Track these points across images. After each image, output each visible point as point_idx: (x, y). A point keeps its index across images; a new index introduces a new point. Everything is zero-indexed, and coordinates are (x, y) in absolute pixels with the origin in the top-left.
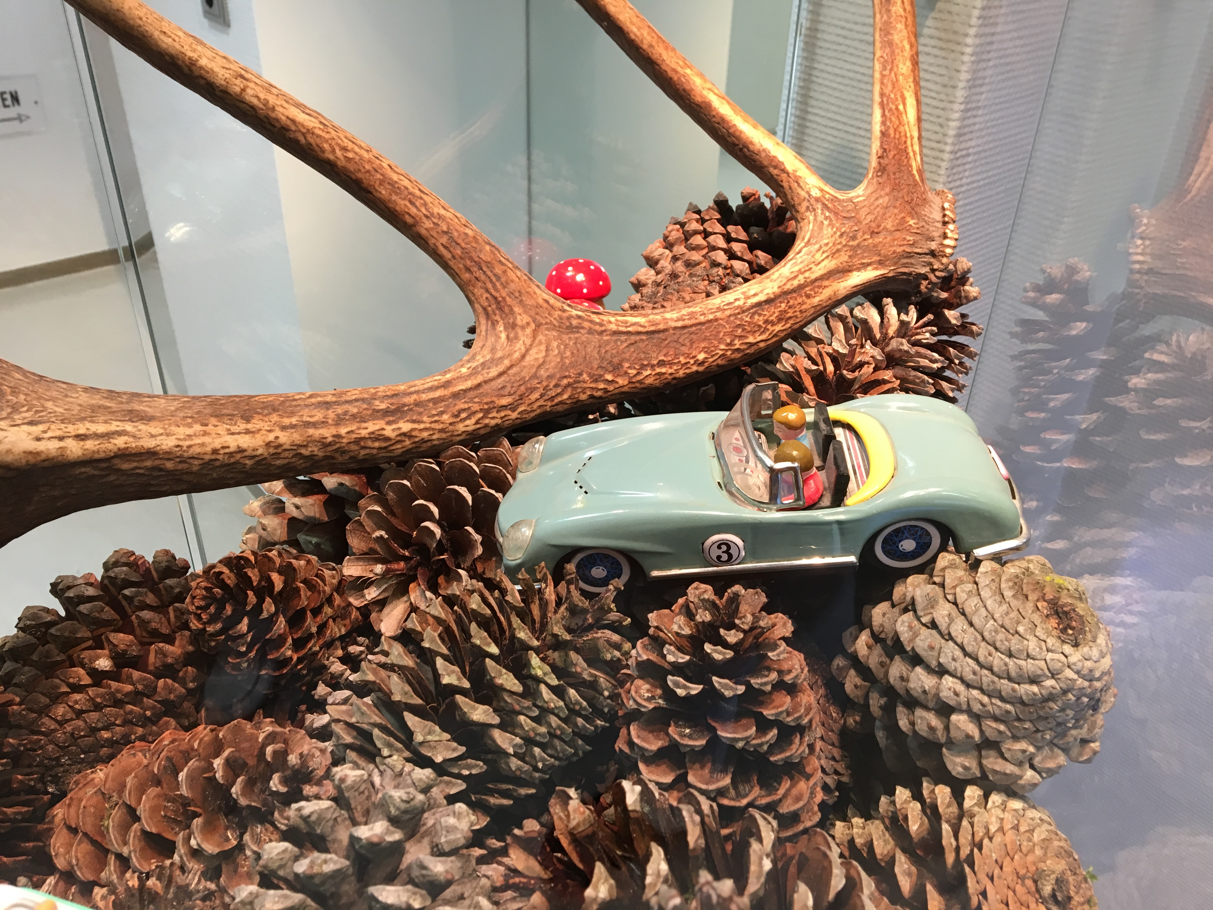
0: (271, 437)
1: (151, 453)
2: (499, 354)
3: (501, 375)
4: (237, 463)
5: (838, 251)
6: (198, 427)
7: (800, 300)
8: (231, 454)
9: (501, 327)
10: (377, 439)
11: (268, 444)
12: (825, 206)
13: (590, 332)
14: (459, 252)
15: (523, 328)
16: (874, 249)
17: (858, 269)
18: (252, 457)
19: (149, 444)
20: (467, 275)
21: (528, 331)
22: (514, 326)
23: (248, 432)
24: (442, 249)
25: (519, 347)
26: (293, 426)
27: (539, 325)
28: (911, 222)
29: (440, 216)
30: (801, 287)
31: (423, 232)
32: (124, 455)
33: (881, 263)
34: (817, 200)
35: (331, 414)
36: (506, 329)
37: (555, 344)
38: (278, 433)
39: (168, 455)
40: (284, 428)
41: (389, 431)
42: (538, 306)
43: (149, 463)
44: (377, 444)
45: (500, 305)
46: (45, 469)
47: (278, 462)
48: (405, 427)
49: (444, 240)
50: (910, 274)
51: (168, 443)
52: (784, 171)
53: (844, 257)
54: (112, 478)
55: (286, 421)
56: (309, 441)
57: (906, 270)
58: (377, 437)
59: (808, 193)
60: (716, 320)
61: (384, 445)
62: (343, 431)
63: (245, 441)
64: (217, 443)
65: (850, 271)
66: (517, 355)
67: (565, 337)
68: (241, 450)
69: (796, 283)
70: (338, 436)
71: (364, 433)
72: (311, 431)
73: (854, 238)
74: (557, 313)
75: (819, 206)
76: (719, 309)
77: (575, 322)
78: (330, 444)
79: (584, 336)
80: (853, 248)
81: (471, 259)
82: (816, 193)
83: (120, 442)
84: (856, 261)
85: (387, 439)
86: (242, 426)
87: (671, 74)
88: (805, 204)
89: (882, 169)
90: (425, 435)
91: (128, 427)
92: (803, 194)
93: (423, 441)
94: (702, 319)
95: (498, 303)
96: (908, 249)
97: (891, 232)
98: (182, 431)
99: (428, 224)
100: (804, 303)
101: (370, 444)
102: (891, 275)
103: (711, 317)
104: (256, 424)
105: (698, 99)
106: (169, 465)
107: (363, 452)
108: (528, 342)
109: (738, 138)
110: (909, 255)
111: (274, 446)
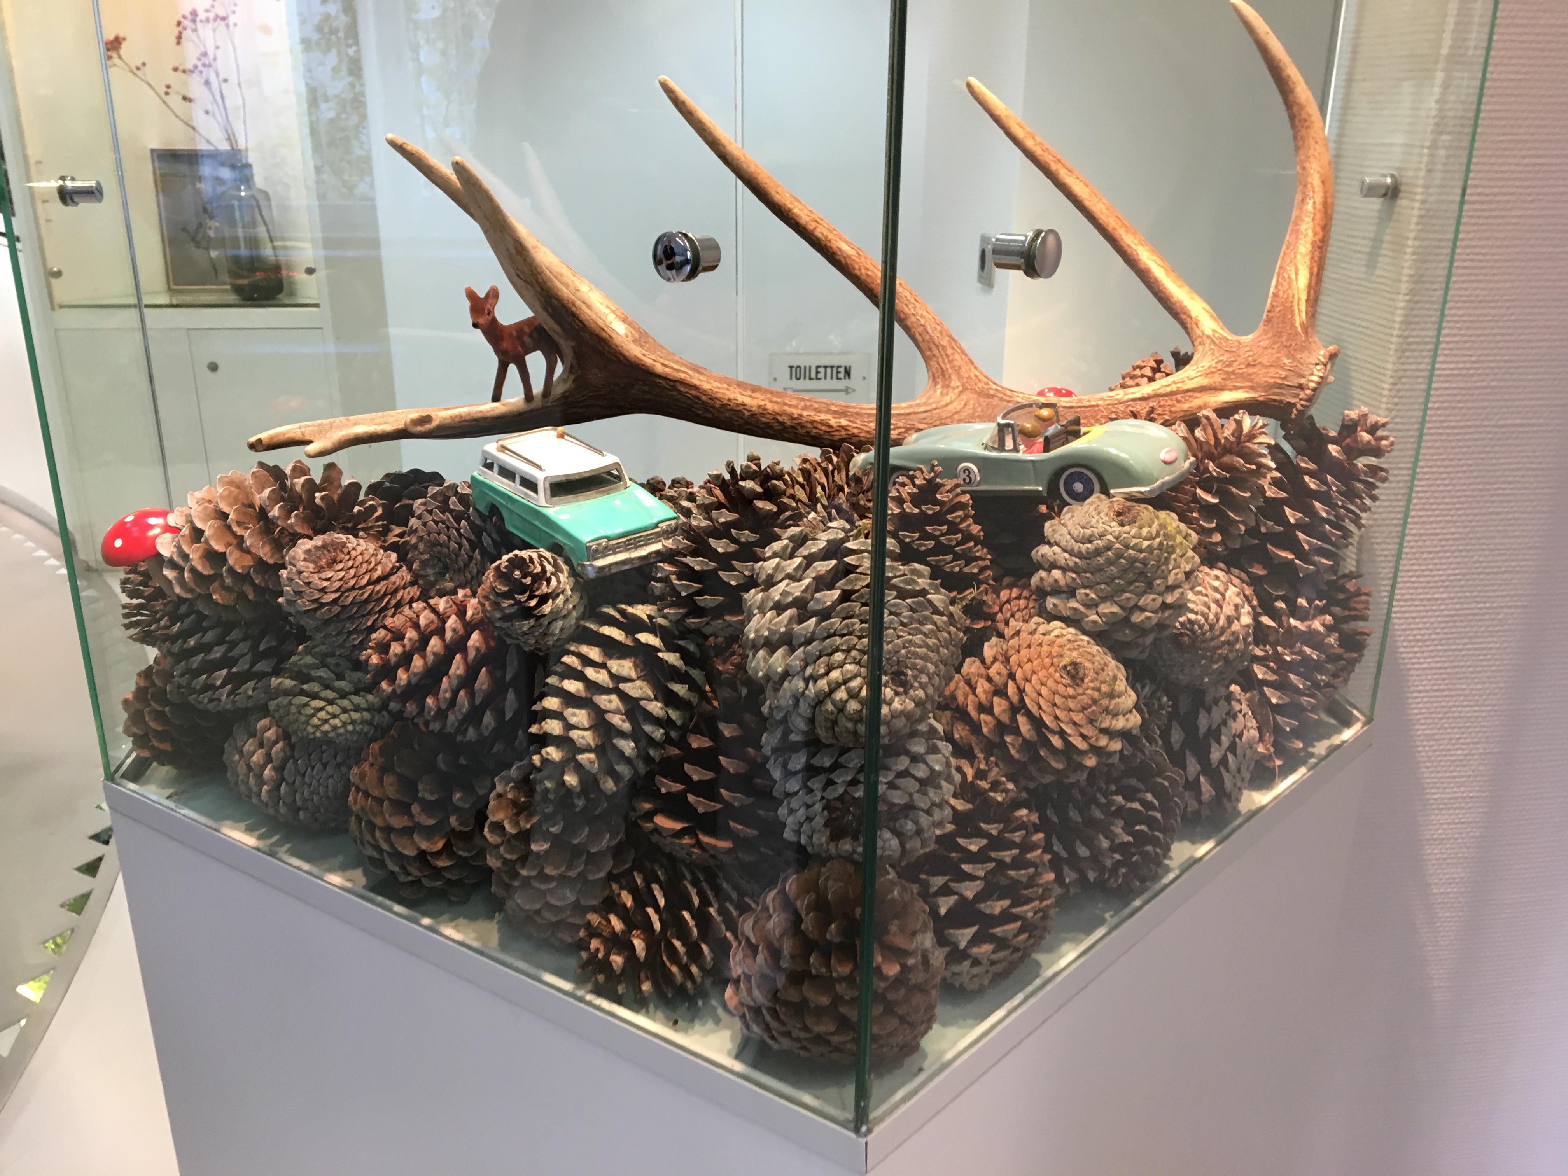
0: (762, 403)
1: (696, 388)
2: (931, 401)
3: (926, 412)
4: (740, 411)
5: (1212, 372)
6: (725, 386)
7: (1170, 403)
8: (738, 405)
9: (939, 386)
10: (824, 425)
11: (759, 406)
12: (1213, 342)
13: (1001, 399)
14: (927, 337)
15: (954, 388)
16: (1248, 377)
17: (1230, 390)
18: (749, 411)
19: (696, 382)
20: (929, 353)
21: (957, 391)
22: (948, 386)
23: (750, 396)
24: (918, 336)
25: (947, 399)
26: (777, 402)
27: (965, 389)
28: (1286, 361)
29: (922, 316)
30: (1172, 393)
31: (909, 324)
32: (682, 382)
33: (1252, 388)
34: (1208, 337)
35: (802, 404)
36: (943, 387)
37: (972, 402)
38: (767, 402)
39: (705, 393)
40: (771, 401)
41: (833, 422)
42: (969, 377)
43: (694, 392)
44: (824, 428)
45: (943, 373)
46: (643, 371)
47: (763, 420)
48: (844, 422)
49: (921, 329)
50: (1281, 401)
51: (706, 386)
52: (1190, 316)
53: (1217, 379)
54: (675, 393)
55: (775, 399)
56: (784, 413)
57: (1277, 398)
58: (824, 423)
59: (1203, 332)
60: (1097, 406)
61: (828, 430)
62: (805, 413)
63: (747, 401)
64: (732, 396)
65: (1223, 390)
66: (943, 403)
67: (982, 400)
68: (744, 405)
69: (1168, 389)
70: (801, 415)
71: (817, 418)
72: (786, 408)
73: (1229, 366)
74: (980, 385)
75: (1208, 341)
76: (1102, 399)
77: (992, 392)
78: (795, 419)
79: (995, 401)
80: (1227, 373)
81: (934, 343)
82: (1208, 332)
83: (683, 376)
84: (1229, 384)
85: (831, 427)
86: (749, 393)
87: (1126, 248)
88: (1199, 340)
89: (1269, 320)
90: (856, 431)
91: (690, 372)
92: (1199, 332)
93: (854, 435)
94: (1087, 404)
95: (943, 371)
96: (1280, 381)
97: (1267, 367)
98: (716, 384)
99: (913, 319)
100: (1174, 406)
101: (819, 426)
102: (1261, 399)
103: (1094, 403)
104: (757, 395)
105: (1143, 266)
106: (704, 398)
107: (814, 431)
108: (954, 397)
109: (1164, 293)
110: (1280, 386)
111: (764, 411)
